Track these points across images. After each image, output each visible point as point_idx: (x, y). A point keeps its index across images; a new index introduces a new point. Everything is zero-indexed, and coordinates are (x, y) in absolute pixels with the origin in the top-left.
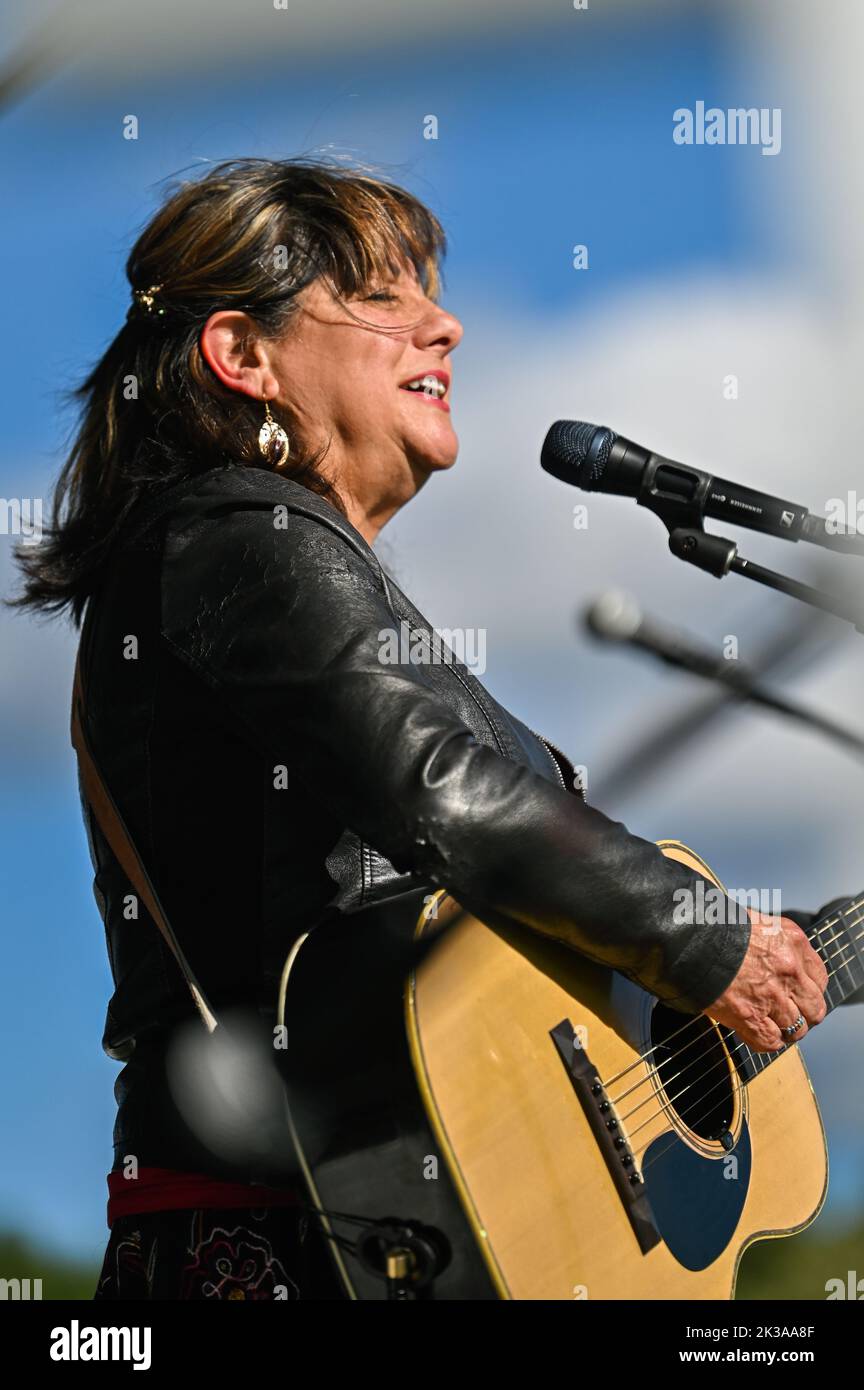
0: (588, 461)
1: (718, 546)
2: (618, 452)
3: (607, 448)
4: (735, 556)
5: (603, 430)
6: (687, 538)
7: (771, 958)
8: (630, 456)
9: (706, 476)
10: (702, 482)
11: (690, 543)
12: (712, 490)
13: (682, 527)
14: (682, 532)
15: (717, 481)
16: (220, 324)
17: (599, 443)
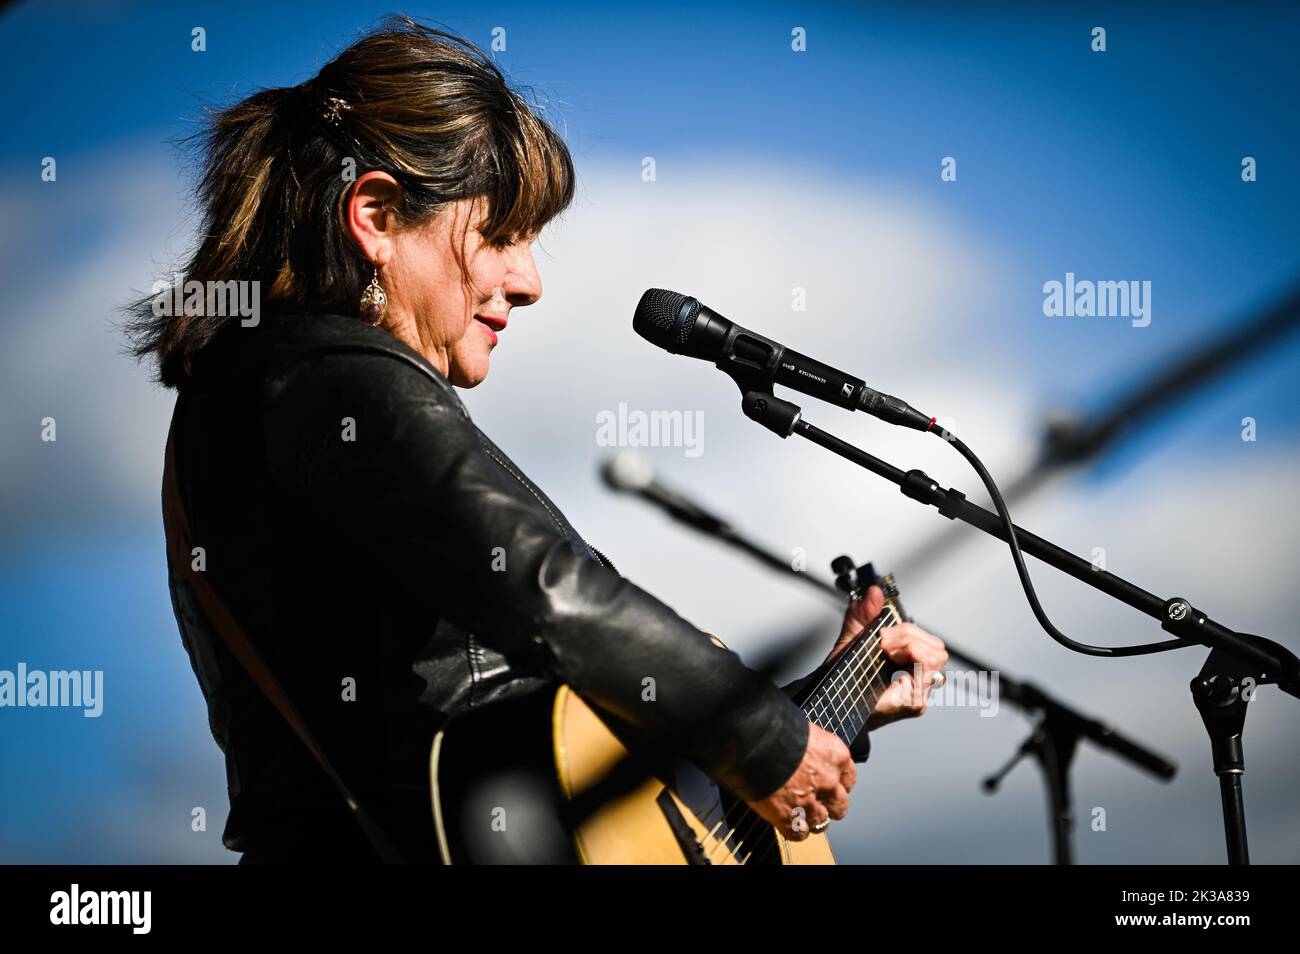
0: (676, 326)
1: (789, 410)
2: (702, 319)
3: (694, 315)
4: (799, 420)
5: (691, 300)
6: (759, 400)
7: (818, 777)
8: (713, 325)
9: (779, 346)
10: (776, 352)
11: (760, 405)
12: (782, 360)
13: (756, 391)
14: (754, 395)
15: (788, 352)
17: (686, 310)
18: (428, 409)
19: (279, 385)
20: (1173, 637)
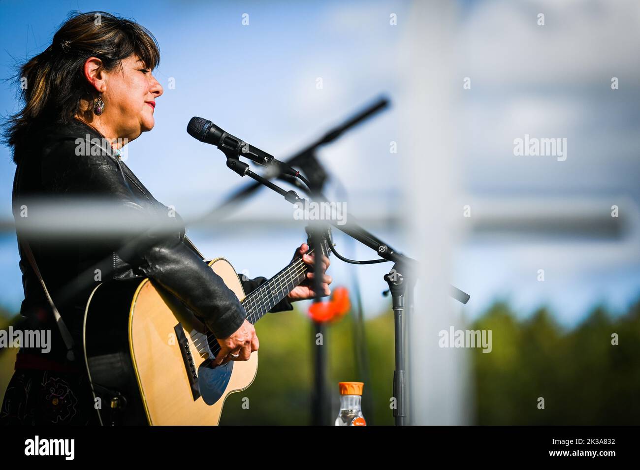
0: (202, 132)
1: (244, 166)
2: (213, 130)
3: (209, 128)
4: (248, 170)
5: (209, 122)
6: (233, 162)
8: (217, 132)
9: (241, 141)
10: (240, 144)
11: (233, 164)
13: (232, 158)
14: (231, 160)
16: (92, 61)
17: (207, 126)
19: (48, 150)
20: (381, 258)
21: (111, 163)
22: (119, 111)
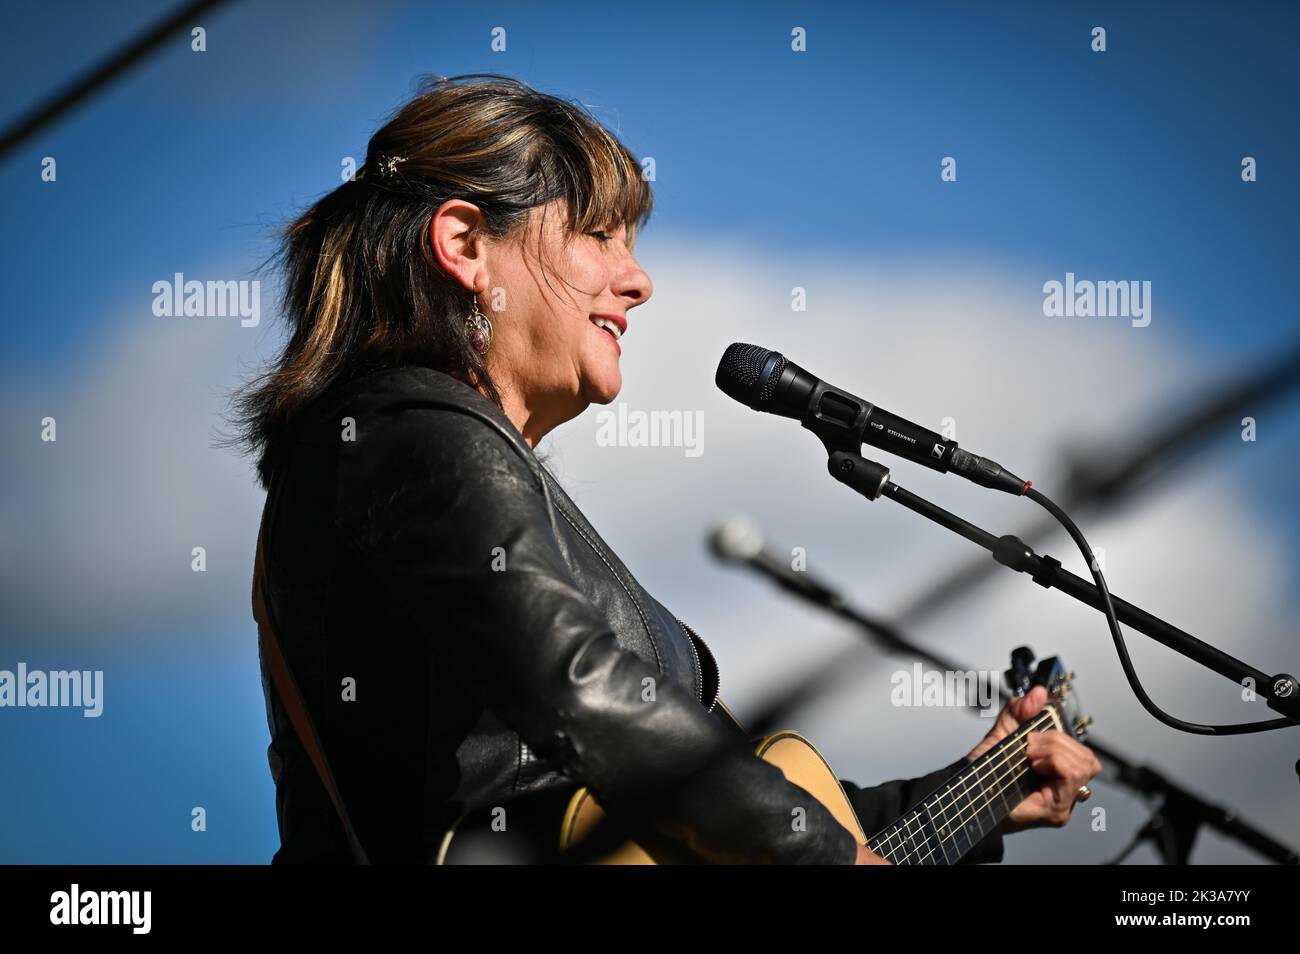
0: (760, 382)
1: (877, 471)
2: (788, 376)
3: (778, 371)
4: (888, 481)
5: (776, 355)
6: (846, 460)
8: (798, 381)
9: (867, 404)
10: (864, 410)
11: (848, 466)
12: (871, 419)
13: (842, 451)
14: (841, 455)
15: (876, 410)
17: (771, 366)
18: (495, 478)
21: (519, 470)
22: (528, 342)
